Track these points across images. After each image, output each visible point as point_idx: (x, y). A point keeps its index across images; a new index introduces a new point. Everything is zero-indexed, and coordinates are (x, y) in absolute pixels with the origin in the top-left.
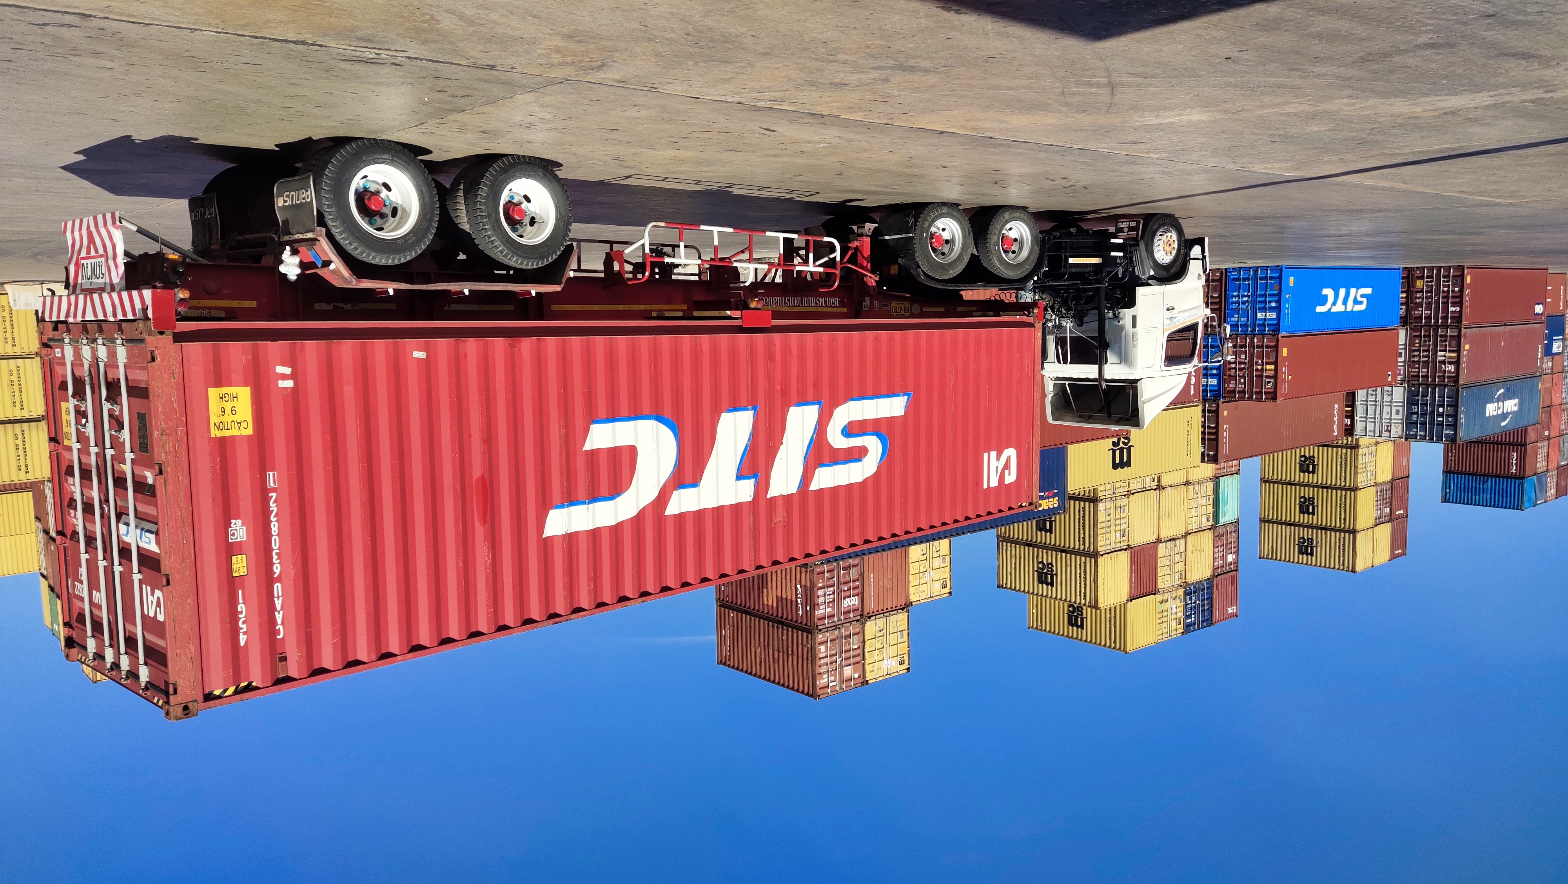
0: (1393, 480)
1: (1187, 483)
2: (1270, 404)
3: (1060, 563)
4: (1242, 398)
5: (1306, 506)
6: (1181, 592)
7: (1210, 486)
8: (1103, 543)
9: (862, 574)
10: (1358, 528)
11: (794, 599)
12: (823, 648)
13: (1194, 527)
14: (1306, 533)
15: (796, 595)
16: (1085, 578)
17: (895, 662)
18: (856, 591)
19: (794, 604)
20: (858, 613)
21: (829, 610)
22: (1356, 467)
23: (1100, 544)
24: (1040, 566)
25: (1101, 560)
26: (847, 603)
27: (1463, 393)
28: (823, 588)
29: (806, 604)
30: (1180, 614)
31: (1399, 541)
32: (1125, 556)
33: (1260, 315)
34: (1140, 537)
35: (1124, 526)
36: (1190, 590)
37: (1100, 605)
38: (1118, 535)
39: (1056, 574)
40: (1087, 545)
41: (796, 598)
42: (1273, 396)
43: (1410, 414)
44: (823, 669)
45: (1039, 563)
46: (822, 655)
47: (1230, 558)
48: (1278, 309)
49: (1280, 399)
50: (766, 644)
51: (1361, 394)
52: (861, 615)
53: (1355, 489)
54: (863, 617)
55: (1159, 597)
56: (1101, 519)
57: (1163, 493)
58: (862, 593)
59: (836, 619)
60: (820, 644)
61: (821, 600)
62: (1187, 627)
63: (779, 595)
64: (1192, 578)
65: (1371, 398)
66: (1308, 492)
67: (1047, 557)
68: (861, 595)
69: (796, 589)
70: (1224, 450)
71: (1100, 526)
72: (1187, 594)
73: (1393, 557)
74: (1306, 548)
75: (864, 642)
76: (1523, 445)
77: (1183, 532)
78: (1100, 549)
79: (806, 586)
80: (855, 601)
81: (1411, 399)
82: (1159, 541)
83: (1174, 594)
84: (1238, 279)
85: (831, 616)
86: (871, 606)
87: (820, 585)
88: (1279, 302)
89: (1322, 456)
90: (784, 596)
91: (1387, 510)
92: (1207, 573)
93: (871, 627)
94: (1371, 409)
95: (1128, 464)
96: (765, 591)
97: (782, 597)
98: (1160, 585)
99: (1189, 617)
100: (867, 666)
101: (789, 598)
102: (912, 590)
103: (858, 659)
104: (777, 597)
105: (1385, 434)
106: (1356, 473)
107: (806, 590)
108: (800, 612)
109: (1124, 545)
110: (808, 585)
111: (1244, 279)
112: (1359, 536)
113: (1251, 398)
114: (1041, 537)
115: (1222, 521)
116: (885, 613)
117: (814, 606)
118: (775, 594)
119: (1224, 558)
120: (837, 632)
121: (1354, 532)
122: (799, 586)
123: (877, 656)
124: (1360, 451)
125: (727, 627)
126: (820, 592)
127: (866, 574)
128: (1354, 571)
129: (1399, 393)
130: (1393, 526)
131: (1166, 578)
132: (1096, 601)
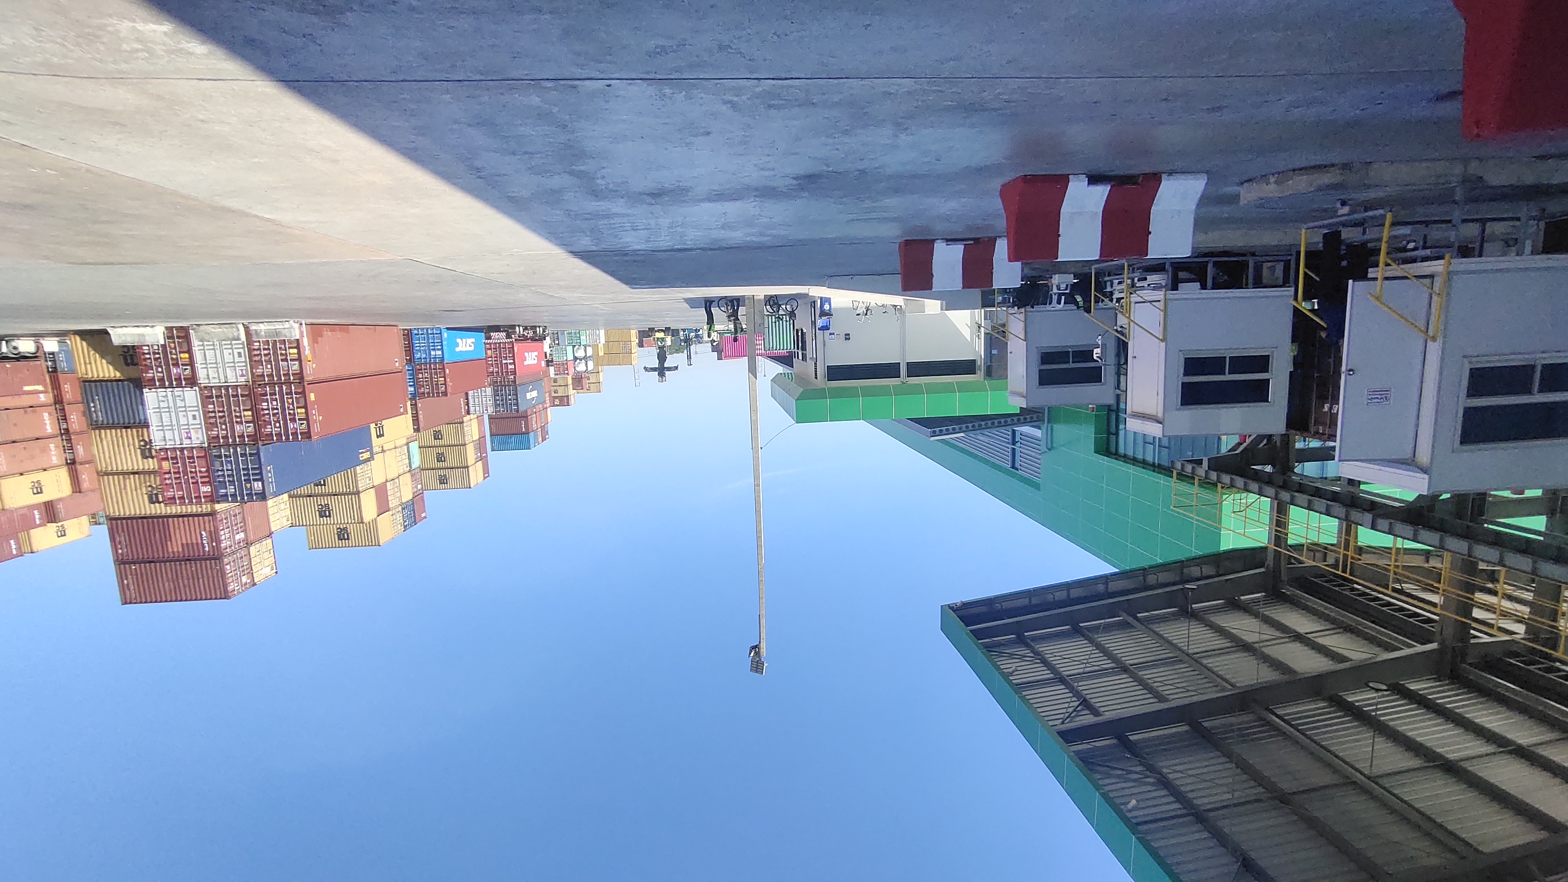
0: (479, 438)
1: (395, 448)
2: (445, 398)
3: (332, 502)
4: (429, 397)
5: (440, 458)
6: (400, 508)
7: (405, 447)
8: (361, 486)
9: (244, 518)
10: (469, 465)
11: (199, 541)
12: (228, 567)
13: (401, 471)
14: (442, 472)
15: (202, 538)
16: (353, 508)
17: (269, 568)
18: (242, 529)
19: (200, 547)
20: (245, 542)
21: (229, 543)
22: (464, 433)
23: (360, 486)
24: (320, 507)
25: (361, 495)
26: (237, 537)
27: (519, 388)
28: (223, 529)
29: (212, 542)
30: (401, 521)
31: (486, 471)
32: (373, 490)
33: (433, 353)
34: (378, 480)
35: (370, 475)
36: (404, 507)
37: (365, 521)
38: (368, 479)
39: (332, 510)
40: (351, 488)
41: (202, 540)
42: (445, 394)
43: (496, 400)
44: (230, 580)
45: (318, 505)
46: (228, 572)
47: (419, 487)
48: (442, 349)
49: (449, 395)
50: (175, 577)
51: (471, 393)
52: (247, 543)
53: (465, 445)
54: (248, 544)
55: (390, 513)
56: (358, 472)
57: (385, 454)
58: (246, 530)
59: (233, 548)
60: (227, 564)
61: (223, 538)
62: (405, 527)
63: (184, 542)
64: (404, 500)
65: (476, 394)
66: (440, 450)
67: (324, 501)
68: (245, 531)
69: (201, 535)
70: (422, 425)
71: (359, 475)
72: (403, 509)
73: (485, 478)
74: (443, 480)
75: (250, 559)
76: (527, 417)
77: (397, 475)
78: (360, 489)
79: (210, 531)
80: (242, 535)
81: (495, 393)
82: (387, 481)
83: (397, 510)
84: (418, 334)
85: (231, 547)
86: (252, 537)
87: (221, 528)
88: (442, 345)
89: (445, 429)
90: (189, 542)
91: (479, 454)
92: (411, 497)
93: (252, 549)
94: (476, 400)
95: (383, 435)
96: (169, 543)
97: (187, 544)
98: (391, 506)
99: (406, 521)
100: (254, 574)
101: (194, 542)
102: (272, 525)
103: (248, 571)
104: (182, 544)
105: (485, 412)
106: (464, 436)
107: (211, 534)
108: (207, 549)
109: (371, 485)
110: (212, 529)
111: (422, 334)
112: (470, 469)
113: (433, 396)
114: (319, 490)
115: (413, 467)
116: (260, 540)
117: (219, 542)
118: (179, 543)
119: (416, 487)
120: (235, 556)
121: (468, 467)
122: (203, 533)
123: (259, 567)
124: (465, 424)
125: (130, 577)
126: (222, 533)
127: (246, 519)
128: (470, 488)
129: (489, 391)
130: (483, 463)
131: (393, 502)
132: (362, 518)
